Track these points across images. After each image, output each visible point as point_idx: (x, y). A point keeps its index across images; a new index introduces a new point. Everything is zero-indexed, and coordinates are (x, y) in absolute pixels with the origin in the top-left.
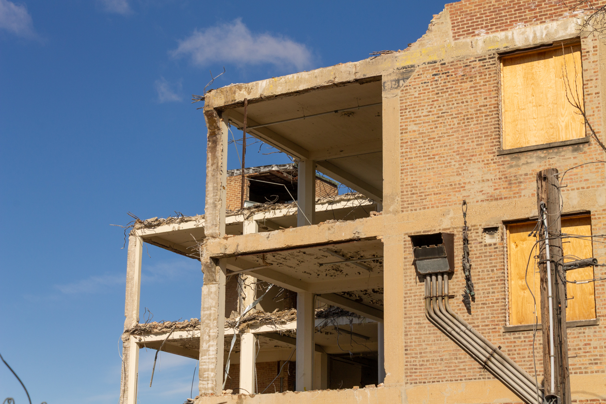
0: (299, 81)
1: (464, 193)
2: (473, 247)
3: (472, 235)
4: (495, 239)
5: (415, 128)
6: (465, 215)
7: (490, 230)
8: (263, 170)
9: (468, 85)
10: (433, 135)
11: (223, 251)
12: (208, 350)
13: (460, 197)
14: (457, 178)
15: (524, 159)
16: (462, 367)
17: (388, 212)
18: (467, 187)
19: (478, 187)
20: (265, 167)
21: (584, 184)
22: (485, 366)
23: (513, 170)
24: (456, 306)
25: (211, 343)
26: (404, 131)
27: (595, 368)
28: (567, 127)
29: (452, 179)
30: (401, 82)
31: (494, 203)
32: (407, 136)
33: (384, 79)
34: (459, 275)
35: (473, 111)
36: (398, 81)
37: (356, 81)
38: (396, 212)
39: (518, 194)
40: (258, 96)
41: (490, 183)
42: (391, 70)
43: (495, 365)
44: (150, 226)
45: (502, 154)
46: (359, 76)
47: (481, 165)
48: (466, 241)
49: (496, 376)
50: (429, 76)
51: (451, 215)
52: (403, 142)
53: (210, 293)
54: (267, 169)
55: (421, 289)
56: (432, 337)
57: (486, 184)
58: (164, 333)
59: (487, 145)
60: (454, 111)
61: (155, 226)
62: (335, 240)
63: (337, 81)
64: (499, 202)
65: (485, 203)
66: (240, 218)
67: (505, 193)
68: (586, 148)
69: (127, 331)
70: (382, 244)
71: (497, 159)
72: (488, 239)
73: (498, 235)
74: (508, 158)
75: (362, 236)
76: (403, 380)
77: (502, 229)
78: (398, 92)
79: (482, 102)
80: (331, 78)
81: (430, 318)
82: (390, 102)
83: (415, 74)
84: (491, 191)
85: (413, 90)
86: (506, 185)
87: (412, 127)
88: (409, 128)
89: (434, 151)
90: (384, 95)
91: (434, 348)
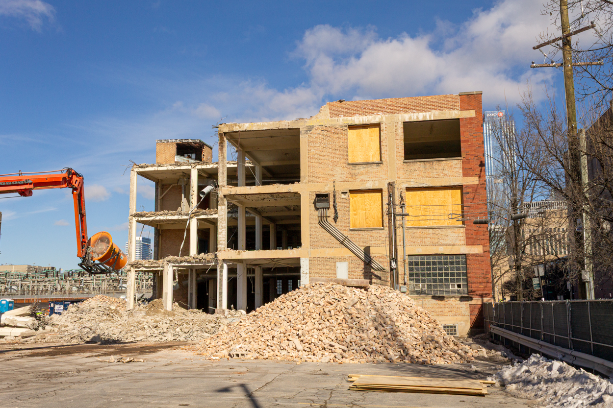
0: (263, 126)
1: (334, 178)
2: (337, 198)
3: (337, 194)
4: (346, 196)
5: (314, 151)
6: (334, 186)
7: (344, 193)
8: (184, 141)
9: (336, 136)
10: (321, 154)
11: (229, 193)
12: (221, 233)
13: (332, 179)
14: (331, 172)
15: (357, 167)
16: (332, 243)
17: (302, 183)
18: (335, 176)
19: (340, 176)
20: (185, 140)
21: (380, 179)
22: (342, 243)
23: (353, 171)
24: (331, 220)
25: (223, 229)
26: (309, 151)
27: (383, 245)
28: (373, 156)
29: (329, 172)
30: (308, 132)
31: (346, 183)
32: (311, 154)
33: (301, 130)
34: (332, 209)
35: (338, 147)
36: (307, 131)
37: (289, 129)
38: (306, 183)
39: (355, 180)
40: (244, 130)
41: (344, 175)
42: (304, 126)
43: (346, 242)
44: (142, 167)
45: (349, 164)
46: (290, 127)
47: (341, 168)
48: (334, 196)
49: (346, 246)
50: (320, 131)
51: (329, 186)
52: (309, 156)
53: (222, 209)
54: (186, 141)
55: (316, 213)
56: (321, 231)
57: (343, 175)
58: (151, 217)
59: (343, 160)
60: (330, 146)
61: (144, 167)
62: (280, 192)
63: (280, 128)
64: (348, 182)
65: (342, 182)
66: (189, 167)
67: (350, 179)
68: (381, 165)
69: (132, 215)
70: (300, 196)
71: (347, 166)
72: (343, 196)
73: (347, 195)
74: (351, 166)
75: (292, 191)
76: (309, 247)
77: (348, 193)
78: (307, 135)
79: (341, 143)
80: (278, 126)
81: (320, 223)
82: (303, 139)
83: (314, 129)
84: (345, 178)
85: (313, 136)
86: (351, 176)
87: (312, 150)
88: (312, 151)
89: (322, 161)
90: (301, 136)
91: (322, 236)
